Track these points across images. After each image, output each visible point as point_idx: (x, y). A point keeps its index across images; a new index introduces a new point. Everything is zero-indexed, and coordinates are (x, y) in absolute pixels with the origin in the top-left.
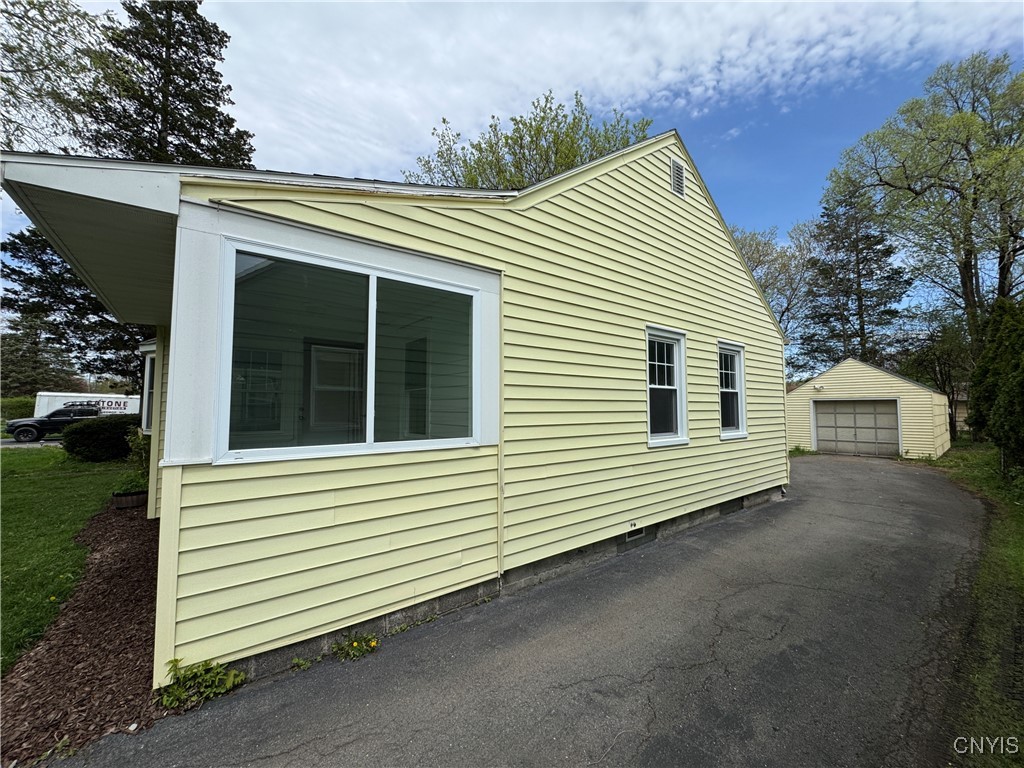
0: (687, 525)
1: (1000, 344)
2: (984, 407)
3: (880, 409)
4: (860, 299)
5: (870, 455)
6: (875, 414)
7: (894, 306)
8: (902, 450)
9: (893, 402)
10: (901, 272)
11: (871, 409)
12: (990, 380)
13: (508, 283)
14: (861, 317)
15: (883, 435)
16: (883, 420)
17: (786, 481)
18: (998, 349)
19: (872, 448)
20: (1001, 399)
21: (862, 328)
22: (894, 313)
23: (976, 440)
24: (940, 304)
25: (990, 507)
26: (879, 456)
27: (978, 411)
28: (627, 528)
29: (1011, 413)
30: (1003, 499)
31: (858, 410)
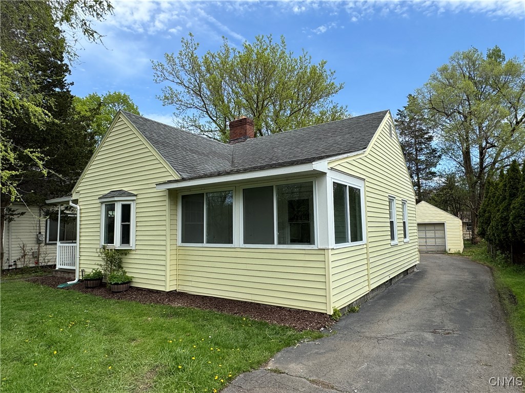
0: (397, 280)
1: (490, 199)
2: (485, 226)
3: (437, 228)
4: (417, 165)
5: (433, 252)
6: (435, 230)
7: (433, 169)
8: (447, 249)
9: (443, 224)
10: (436, 151)
11: (432, 228)
12: (487, 215)
13: (367, 184)
14: (418, 175)
15: (439, 241)
16: (439, 234)
17: (418, 262)
18: (489, 201)
19: (434, 249)
20: (493, 223)
21: (419, 181)
22: (433, 174)
23: (472, 243)
24: (454, 170)
25: (491, 269)
26: (437, 252)
27: (482, 228)
28: (388, 279)
29: (497, 229)
30: (494, 265)
31: (427, 229)
